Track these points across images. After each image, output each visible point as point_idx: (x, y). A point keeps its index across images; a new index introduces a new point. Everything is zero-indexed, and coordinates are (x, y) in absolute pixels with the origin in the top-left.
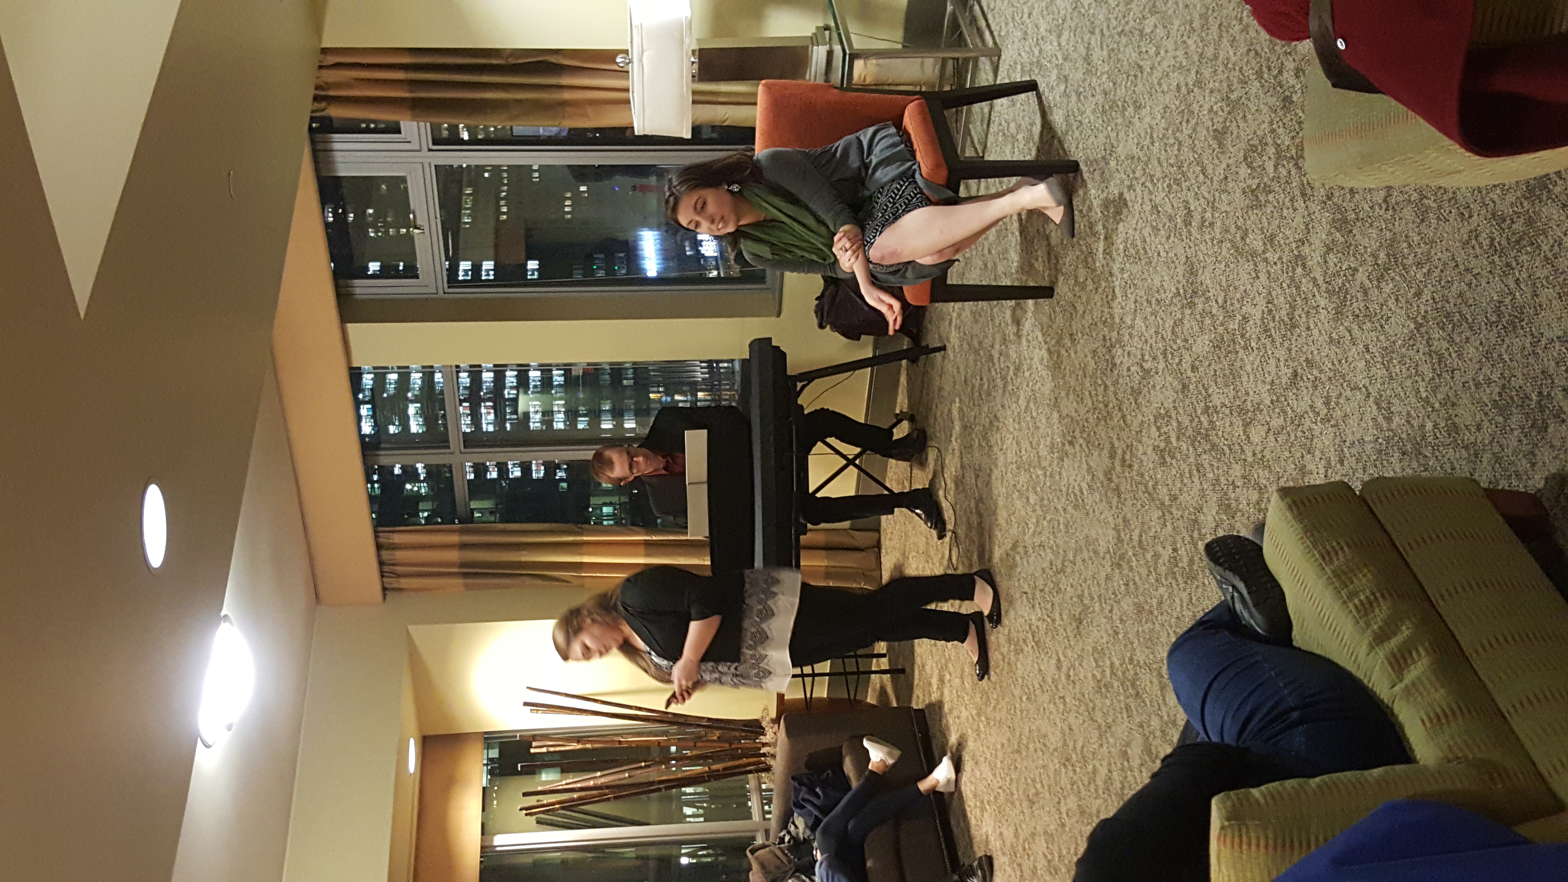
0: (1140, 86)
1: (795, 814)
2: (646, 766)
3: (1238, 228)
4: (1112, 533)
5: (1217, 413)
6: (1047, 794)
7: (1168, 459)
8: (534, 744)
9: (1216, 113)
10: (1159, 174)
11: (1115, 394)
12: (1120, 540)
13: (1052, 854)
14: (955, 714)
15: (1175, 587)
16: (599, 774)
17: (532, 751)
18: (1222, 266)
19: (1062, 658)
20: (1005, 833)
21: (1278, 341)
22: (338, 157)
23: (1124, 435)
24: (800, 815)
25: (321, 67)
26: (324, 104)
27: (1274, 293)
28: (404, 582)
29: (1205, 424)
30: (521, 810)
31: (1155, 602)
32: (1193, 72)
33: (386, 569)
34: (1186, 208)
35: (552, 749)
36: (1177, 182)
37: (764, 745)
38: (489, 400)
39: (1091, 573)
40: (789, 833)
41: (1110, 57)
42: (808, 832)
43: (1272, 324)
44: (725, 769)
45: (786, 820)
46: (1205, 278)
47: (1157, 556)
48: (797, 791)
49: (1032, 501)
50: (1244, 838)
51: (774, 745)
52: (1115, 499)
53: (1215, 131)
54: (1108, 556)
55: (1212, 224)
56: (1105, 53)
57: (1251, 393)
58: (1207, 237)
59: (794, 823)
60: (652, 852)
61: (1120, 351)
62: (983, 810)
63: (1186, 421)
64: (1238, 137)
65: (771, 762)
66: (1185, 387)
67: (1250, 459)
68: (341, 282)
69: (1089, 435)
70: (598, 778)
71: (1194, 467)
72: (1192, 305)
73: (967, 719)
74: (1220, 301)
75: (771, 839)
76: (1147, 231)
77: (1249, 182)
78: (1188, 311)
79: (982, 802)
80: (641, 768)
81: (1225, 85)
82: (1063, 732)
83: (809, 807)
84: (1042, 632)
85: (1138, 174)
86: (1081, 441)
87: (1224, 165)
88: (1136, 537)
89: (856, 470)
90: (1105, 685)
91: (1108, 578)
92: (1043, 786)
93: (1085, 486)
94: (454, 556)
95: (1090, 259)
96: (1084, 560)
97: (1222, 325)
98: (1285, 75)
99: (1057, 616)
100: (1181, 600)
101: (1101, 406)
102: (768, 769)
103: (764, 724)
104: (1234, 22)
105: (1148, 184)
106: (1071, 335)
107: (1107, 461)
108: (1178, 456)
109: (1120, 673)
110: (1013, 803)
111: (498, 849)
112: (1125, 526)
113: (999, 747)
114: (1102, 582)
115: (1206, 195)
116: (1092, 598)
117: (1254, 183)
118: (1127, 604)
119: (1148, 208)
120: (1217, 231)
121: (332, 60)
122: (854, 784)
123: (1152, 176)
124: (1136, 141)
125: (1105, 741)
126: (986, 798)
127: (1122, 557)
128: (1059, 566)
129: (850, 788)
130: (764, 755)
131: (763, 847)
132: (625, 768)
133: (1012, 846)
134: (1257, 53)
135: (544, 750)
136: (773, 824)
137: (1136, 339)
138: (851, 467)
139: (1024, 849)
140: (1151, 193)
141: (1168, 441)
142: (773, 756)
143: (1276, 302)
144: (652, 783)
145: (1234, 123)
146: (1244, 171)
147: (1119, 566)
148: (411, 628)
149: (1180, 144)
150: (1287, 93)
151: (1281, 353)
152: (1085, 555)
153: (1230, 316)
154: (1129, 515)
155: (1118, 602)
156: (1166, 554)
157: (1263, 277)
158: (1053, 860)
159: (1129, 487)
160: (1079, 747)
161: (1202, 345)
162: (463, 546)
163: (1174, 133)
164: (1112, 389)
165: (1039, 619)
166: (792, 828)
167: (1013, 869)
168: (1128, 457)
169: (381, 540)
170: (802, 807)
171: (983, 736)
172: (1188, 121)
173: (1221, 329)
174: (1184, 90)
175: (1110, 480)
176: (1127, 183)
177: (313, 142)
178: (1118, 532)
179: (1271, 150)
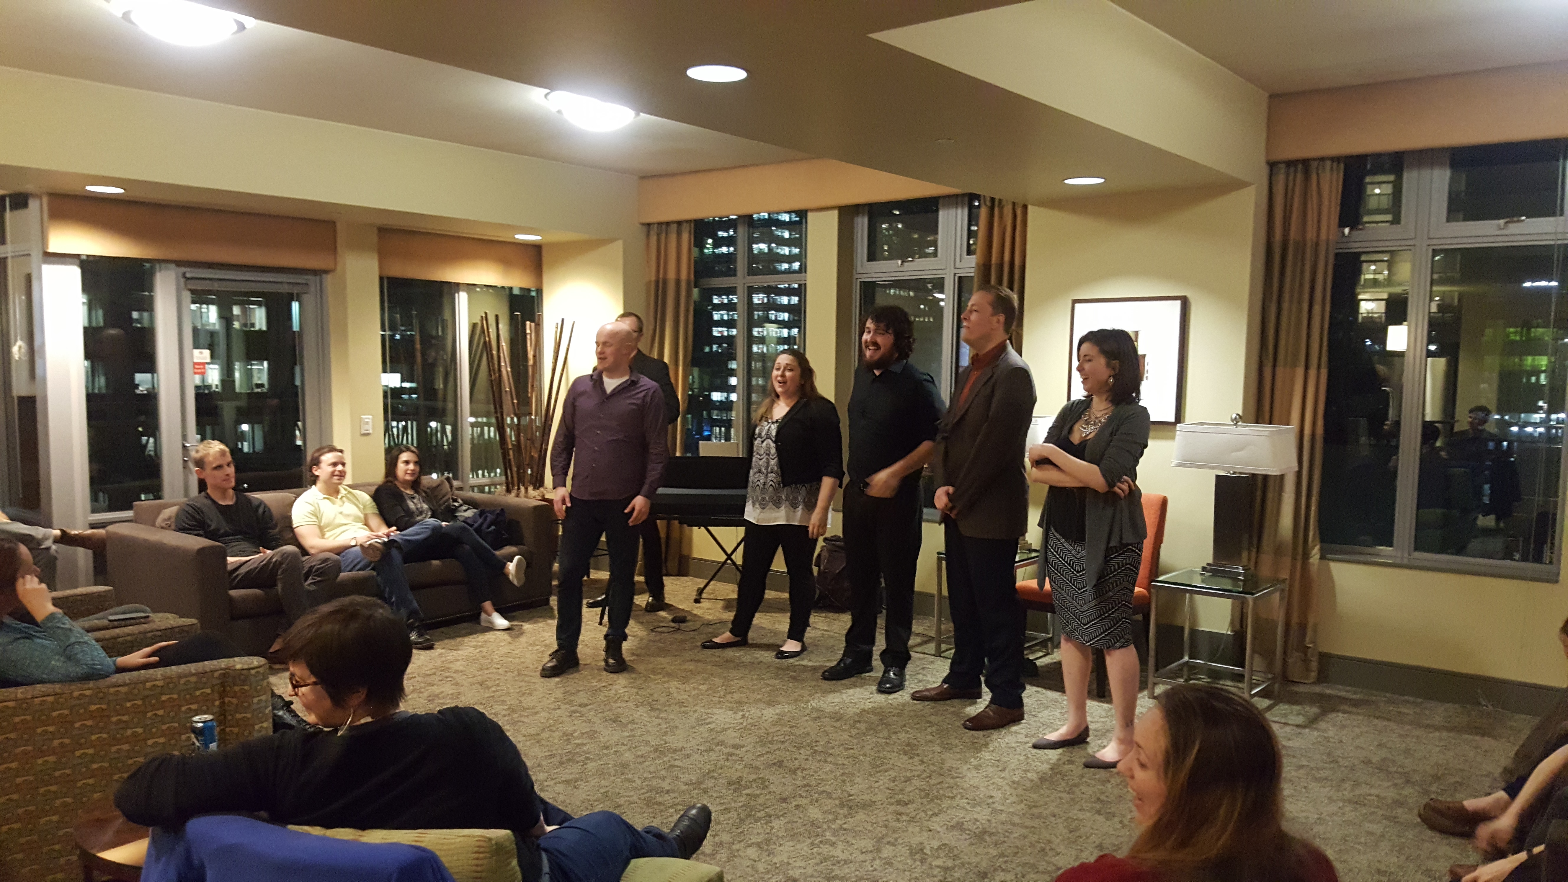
0: (991, 770)
1: (475, 510)
2: (513, 403)
3: (896, 839)
4: (680, 746)
5: (766, 823)
6: (487, 695)
7: (733, 787)
8: (533, 324)
9: (974, 824)
10: (932, 782)
11: (779, 749)
12: (675, 751)
13: (443, 698)
14: (546, 628)
15: (642, 791)
16: (509, 369)
17: (528, 323)
18: (870, 828)
19: (589, 707)
20: (459, 663)
21: (819, 868)
22: (952, 212)
23: (750, 755)
24: (475, 513)
25: (1014, 204)
26: (989, 204)
27: (851, 865)
28: (654, 239)
29: (759, 815)
30: (486, 313)
31: (630, 776)
32: (1002, 808)
33: (664, 227)
34: (910, 801)
35: (528, 337)
36: (927, 795)
37: (526, 489)
38: (768, 300)
39: (650, 729)
40: (461, 505)
41: (1010, 748)
42: (462, 519)
43: (829, 863)
44: (509, 460)
45: (471, 503)
46: (861, 816)
47: (663, 779)
48: (492, 512)
49: (701, 687)
50: (482, 855)
51: (526, 497)
52: (704, 749)
53: (963, 823)
54: (663, 742)
55: (898, 820)
56: (1013, 745)
57: (781, 848)
58: (889, 817)
59: (468, 509)
60: (450, 406)
61: (808, 753)
62: (476, 647)
63: (761, 800)
64: (959, 840)
65: (513, 494)
66: (784, 800)
67: (734, 847)
68: (866, 209)
69: (750, 729)
70: (506, 369)
71: (728, 806)
72: (842, 805)
73: (542, 637)
74: (844, 826)
75: (456, 492)
76: (893, 774)
77: (928, 847)
78: (837, 802)
79: (481, 647)
80: (512, 399)
81: (994, 830)
82: (534, 707)
83: (480, 521)
84: (606, 693)
85: (932, 767)
86: (745, 724)
87: (939, 829)
88: (677, 763)
89: (723, 560)
90: (569, 739)
91: (647, 743)
92: (494, 692)
93: (712, 726)
94: (672, 275)
95: (872, 732)
96: (659, 725)
97: (829, 827)
98: (1002, 874)
99: (619, 705)
100: (632, 796)
101: (770, 739)
102: (508, 491)
103: (542, 489)
104: (1037, 837)
105: (925, 775)
106: (819, 718)
107: (731, 742)
108: (736, 794)
109: (577, 750)
110: (481, 669)
111: (457, 295)
112: (685, 755)
113: (522, 660)
114: (644, 738)
115: (918, 817)
116: (632, 730)
117: (927, 851)
118: (628, 756)
119: (909, 774)
120: (894, 824)
121: (1019, 212)
122: (497, 553)
123: (930, 777)
124: (954, 766)
125: (528, 738)
126: (485, 650)
127: (662, 753)
128: (656, 707)
129: (496, 549)
130: (519, 489)
131: (451, 486)
132: (513, 388)
133: (448, 668)
134: (1017, 853)
135: (528, 331)
136: (470, 494)
137: (818, 765)
138: (725, 557)
139: (447, 677)
140: (918, 776)
141: (746, 787)
142: (518, 496)
143: (846, 866)
144: (501, 407)
145: (968, 837)
146: (935, 844)
147: (656, 750)
148: (620, 242)
149: (953, 798)
150: (989, 876)
151: (810, 871)
152: (664, 726)
153: (835, 833)
154: (692, 758)
155: (629, 750)
156: (666, 785)
157: (862, 857)
158: (439, 699)
159: (713, 758)
160: (523, 719)
161: (814, 813)
162: (678, 282)
163: (960, 793)
164: (782, 747)
165: (616, 691)
166: (464, 508)
167: (432, 669)
168: (734, 758)
169: (684, 225)
170: (480, 516)
171: (530, 648)
172: (968, 803)
173: (825, 826)
174: (990, 801)
175: (717, 745)
176: (925, 759)
177: (964, 195)
178: (681, 750)
179: (950, 863)
